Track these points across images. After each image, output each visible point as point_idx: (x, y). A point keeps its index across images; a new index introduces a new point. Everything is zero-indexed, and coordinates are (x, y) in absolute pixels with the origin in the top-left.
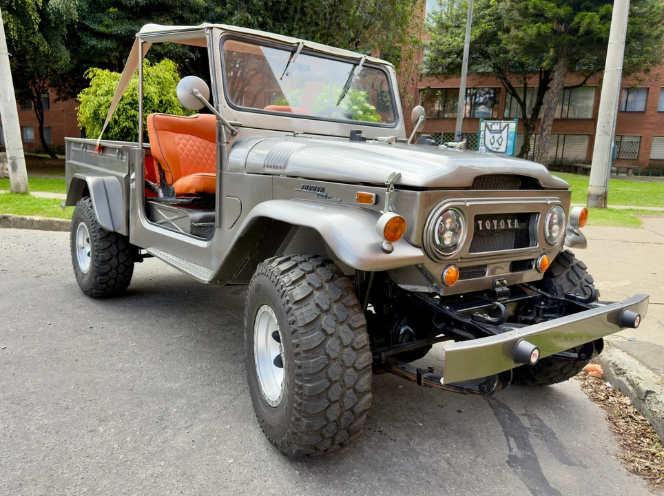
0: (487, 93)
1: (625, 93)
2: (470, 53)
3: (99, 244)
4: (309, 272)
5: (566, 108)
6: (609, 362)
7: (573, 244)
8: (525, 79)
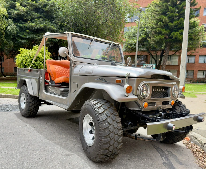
0: (144, 57)
1: (188, 57)
2: (139, 44)
3: (29, 101)
4: (103, 105)
5: (169, 62)
6: (191, 135)
7: (181, 97)
8: (156, 52)
